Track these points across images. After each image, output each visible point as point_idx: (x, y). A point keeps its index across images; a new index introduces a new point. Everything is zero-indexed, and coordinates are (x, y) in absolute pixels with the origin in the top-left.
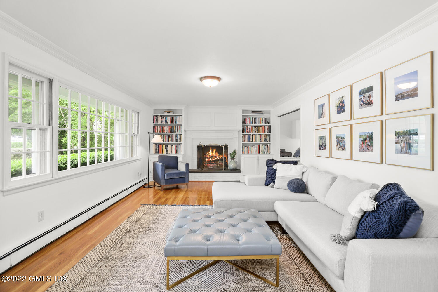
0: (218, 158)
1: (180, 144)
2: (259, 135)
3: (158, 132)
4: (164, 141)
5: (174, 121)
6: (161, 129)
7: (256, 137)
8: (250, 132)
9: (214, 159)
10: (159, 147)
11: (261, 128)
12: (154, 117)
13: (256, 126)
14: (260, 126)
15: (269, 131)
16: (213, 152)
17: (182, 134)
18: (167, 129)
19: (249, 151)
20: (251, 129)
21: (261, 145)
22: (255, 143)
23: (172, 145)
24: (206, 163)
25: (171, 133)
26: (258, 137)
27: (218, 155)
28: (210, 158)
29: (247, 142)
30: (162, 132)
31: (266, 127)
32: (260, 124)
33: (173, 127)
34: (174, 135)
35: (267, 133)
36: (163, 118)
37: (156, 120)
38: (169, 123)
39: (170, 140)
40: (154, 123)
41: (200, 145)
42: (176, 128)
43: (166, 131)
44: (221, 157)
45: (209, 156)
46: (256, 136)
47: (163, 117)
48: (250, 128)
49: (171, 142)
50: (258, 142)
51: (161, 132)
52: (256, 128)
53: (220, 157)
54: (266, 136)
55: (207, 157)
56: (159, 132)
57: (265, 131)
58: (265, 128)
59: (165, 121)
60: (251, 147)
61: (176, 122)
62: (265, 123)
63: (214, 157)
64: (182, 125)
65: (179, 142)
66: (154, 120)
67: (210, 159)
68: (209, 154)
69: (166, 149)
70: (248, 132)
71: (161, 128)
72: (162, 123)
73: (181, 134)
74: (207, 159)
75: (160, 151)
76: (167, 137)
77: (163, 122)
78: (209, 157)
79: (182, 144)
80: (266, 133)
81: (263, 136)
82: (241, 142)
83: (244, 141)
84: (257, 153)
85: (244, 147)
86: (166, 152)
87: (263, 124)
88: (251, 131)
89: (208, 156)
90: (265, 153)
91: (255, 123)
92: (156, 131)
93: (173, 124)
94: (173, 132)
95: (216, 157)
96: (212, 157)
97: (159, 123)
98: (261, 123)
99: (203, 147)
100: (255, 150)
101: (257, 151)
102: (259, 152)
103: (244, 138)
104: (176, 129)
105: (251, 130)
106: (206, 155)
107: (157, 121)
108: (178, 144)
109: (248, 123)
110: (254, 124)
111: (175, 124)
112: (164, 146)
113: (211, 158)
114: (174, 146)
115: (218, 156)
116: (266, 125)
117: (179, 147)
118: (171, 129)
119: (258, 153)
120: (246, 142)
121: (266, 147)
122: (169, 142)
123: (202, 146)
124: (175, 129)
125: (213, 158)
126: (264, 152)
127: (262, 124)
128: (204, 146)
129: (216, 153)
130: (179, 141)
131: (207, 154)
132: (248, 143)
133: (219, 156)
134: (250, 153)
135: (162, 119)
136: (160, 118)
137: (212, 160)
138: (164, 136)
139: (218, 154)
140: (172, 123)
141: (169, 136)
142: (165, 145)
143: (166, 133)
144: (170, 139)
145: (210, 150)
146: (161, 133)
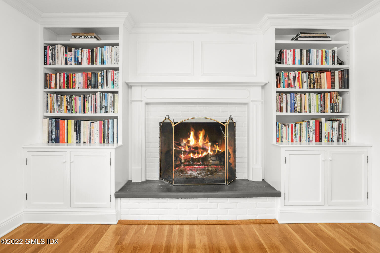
0: (209, 152)
1: (113, 118)
2: (317, 93)
3: (56, 87)
4: (73, 111)
5: (96, 58)
6: (64, 80)
7: (309, 100)
8: (295, 87)
9: (200, 156)
10: (57, 127)
11: (324, 76)
12: (46, 48)
13: (311, 71)
14: (321, 71)
15: (345, 83)
16: (197, 138)
17: (117, 93)
18: (79, 78)
19: (292, 135)
20: (299, 77)
21: (323, 120)
22: (308, 114)
23: (92, 120)
24: (181, 163)
25: (90, 90)
26: (315, 99)
27: (209, 144)
28: (190, 153)
29: (287, 112)
30: (68, 87)
31: (337, 73)
32: (320, 66)
33: (95, 75)
34: (98, 95)
35: (339, 88)
36: (70, 51)
37: (50, 55)
38: (85, 65)
39: (86, 109)
40: (45, 63)
41: (168, 121)
42: (102, 76)
43: (77, 86)
44: (218, 149)
45: (189, 147)
46: (309, 96)
47: (69, 48)
48: (295, 77)
49: (89, 113)
50: (315, 112)
51: (64, 88)
52: (311, 75)
53: (214, 151)
54: (336, 98)
55: (183, 150)
56: (60, 87)
57: (332, 85)
58: (333, 76)
59: (73, 60)
60: (298, 125)
61: (103, 62)
62: (333, 64)
63: (200, 151)
64: (117, 69)
65: (110, 114)
66: (46, 56)
67: (191, 155)
68: (188, 142)
69: (78, 131)
70: (289, 86)
71: (64, 78)
72: (66, 63)
73: (114, 93)
74: (184, 155)
75: (61, 138)
76: (79, 100)
77: (69, 63)
78: (187, 149)
79: (117, 117)
80: (337, 89)
81: (328, 97)
82: (274, 113)
83: (281, 110)
84: (314, 141)
85: (280, 125)
86: (77, 139)
87: (330, 66)
88: (297, 84)
89: (187, 147)
90: (332, 141)
91: (308, 62)
92: (53, 85)
93: (94, 66)
94: (95, 86)
95: (205, 150)
96: (195, 149)
97: (60, 64)
98: (322, 64)
99: (173, 125)
100: (309, 133)
101: (314, 136)
102: (319, 139)
103: (281, 102)
104: (102, 80)
105: (299, 81)
106: (181, 146)
107: (53, 58)
108: (107, 118)
109: (288, 63)
110: (304, 66)
111: (99, 66)
112: (72, 123)
113: (194, 153)
114: (97, 125)
115: (210, 149)
116: (337, 69)
117: (110, 126)
118: (91, 81)
119: (316, 141)
120: (284, 113)
121: (336, 124)
122: (84, 111)
123: (170, 124)
124: (100, 80)
125: (198, 153)
126: (330, 139)
127: (325, 66)
128: (175, 123)
129: (205, 140)
130: (110, 109)
131: (184, 142)
132: (289, 114)
133: (212, 146)
134: (294, 140)
135: (66, 55)
136: (60, 52)
137: (196, 156)
138: (74, 97)
139: (210, 141)
140: (92, 63)
141: (85, 97)
142: (73, 121)
143: (76, 90)
144: (89, 105)
145: (190, 134)
146: (66, 90)
